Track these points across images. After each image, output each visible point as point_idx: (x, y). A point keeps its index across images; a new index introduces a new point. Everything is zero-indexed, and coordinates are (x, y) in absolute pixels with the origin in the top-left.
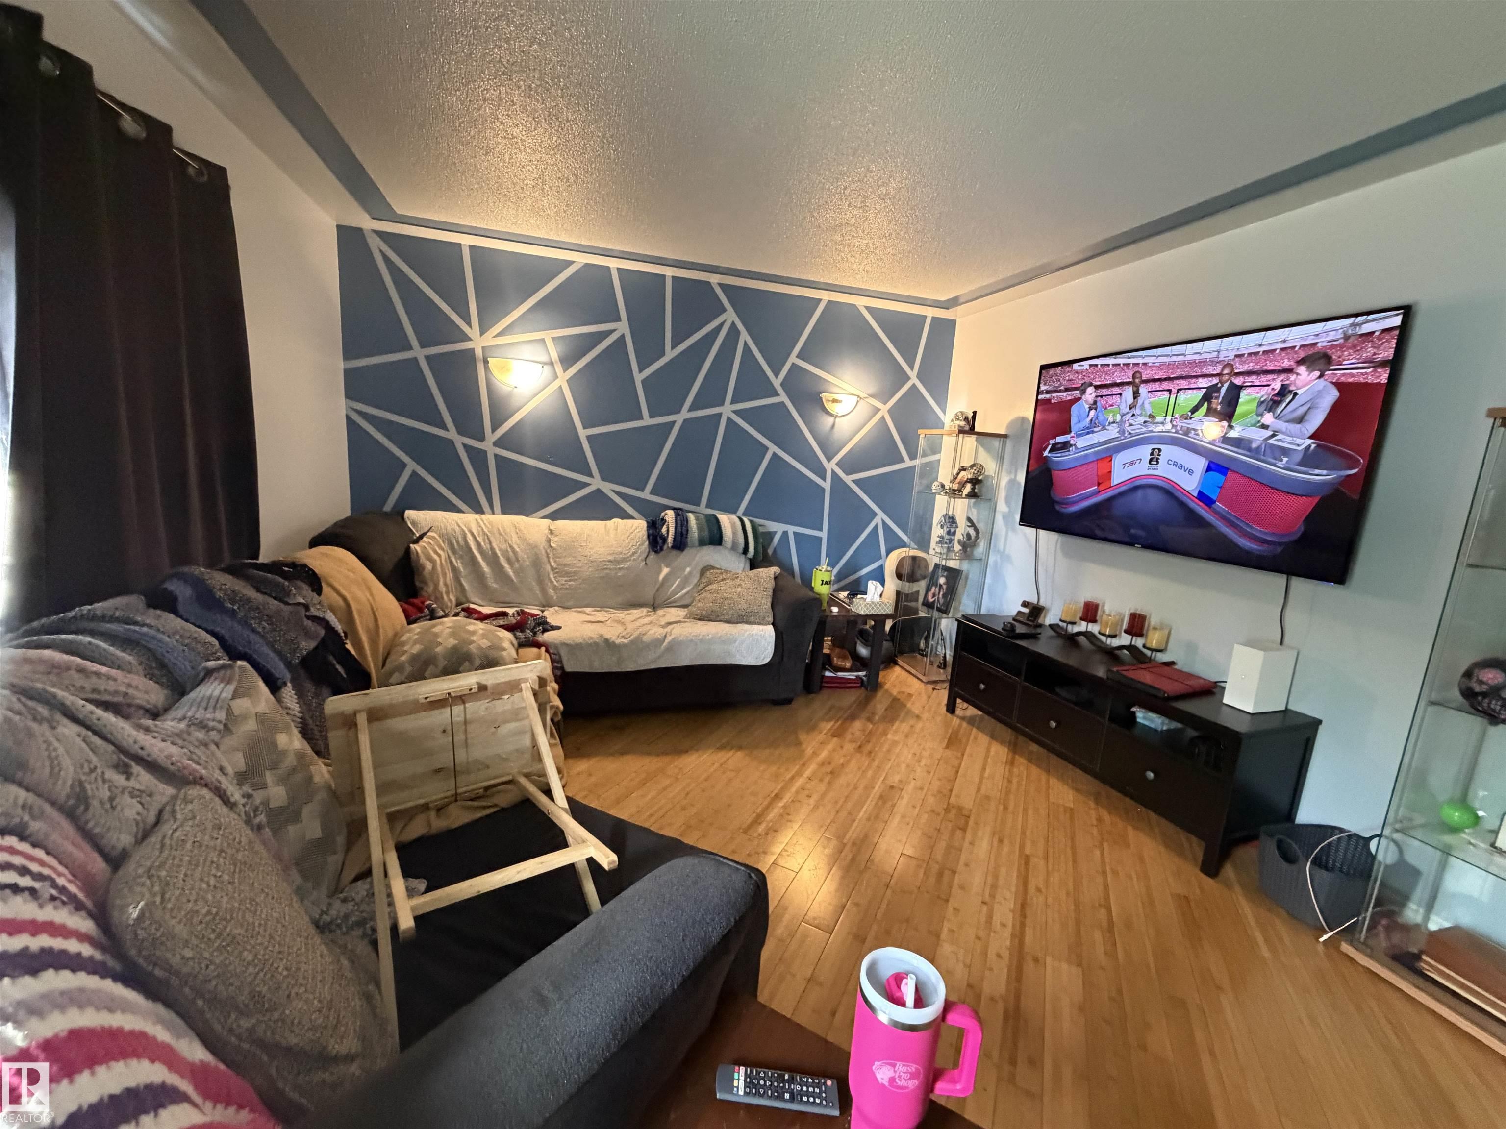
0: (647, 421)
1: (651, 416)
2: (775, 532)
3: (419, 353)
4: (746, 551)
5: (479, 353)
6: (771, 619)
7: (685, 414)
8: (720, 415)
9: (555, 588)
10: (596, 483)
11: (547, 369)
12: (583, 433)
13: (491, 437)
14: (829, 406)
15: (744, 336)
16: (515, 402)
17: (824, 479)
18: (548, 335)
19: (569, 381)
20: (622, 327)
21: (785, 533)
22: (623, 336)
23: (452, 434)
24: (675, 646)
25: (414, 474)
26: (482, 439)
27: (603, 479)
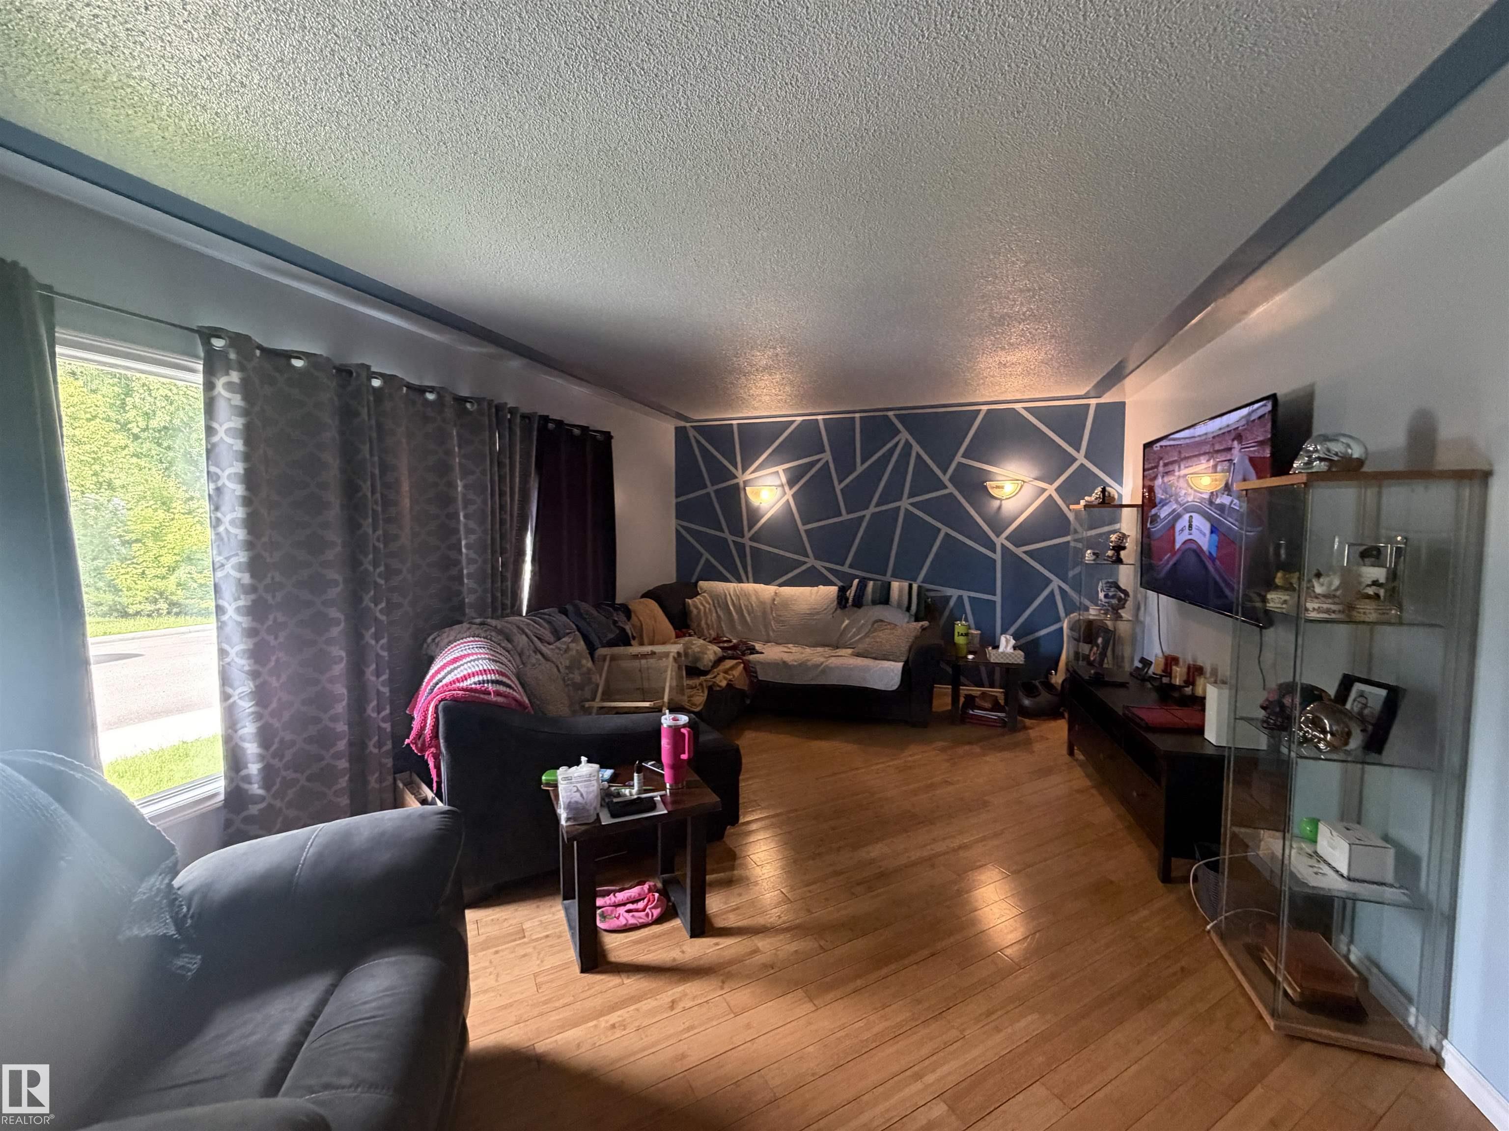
0: (845, 517)
1: (848, 513)
2: (951, 597)
3: (711, 489)
4: (908, 609)
5: (742, 485)
6: (904, 658)
7: (872, 509)
8: (899, 508)
9: (774, 631)
10: (811, 561)
11: (780, 489)
12: (802, 528)
13: (748, 535)
14: (993, 492)
15: (916, 448)
16: (762, 511)
17: (994, 552)
18: (780, 469)
19: (793, 496)
20: (827, 456)
21: (960, 598)
22: (827, 462)
23: (726, 535)
24: (825, 671)
25: (707, 560)
26: (743, 536)
27: (817, 558)
